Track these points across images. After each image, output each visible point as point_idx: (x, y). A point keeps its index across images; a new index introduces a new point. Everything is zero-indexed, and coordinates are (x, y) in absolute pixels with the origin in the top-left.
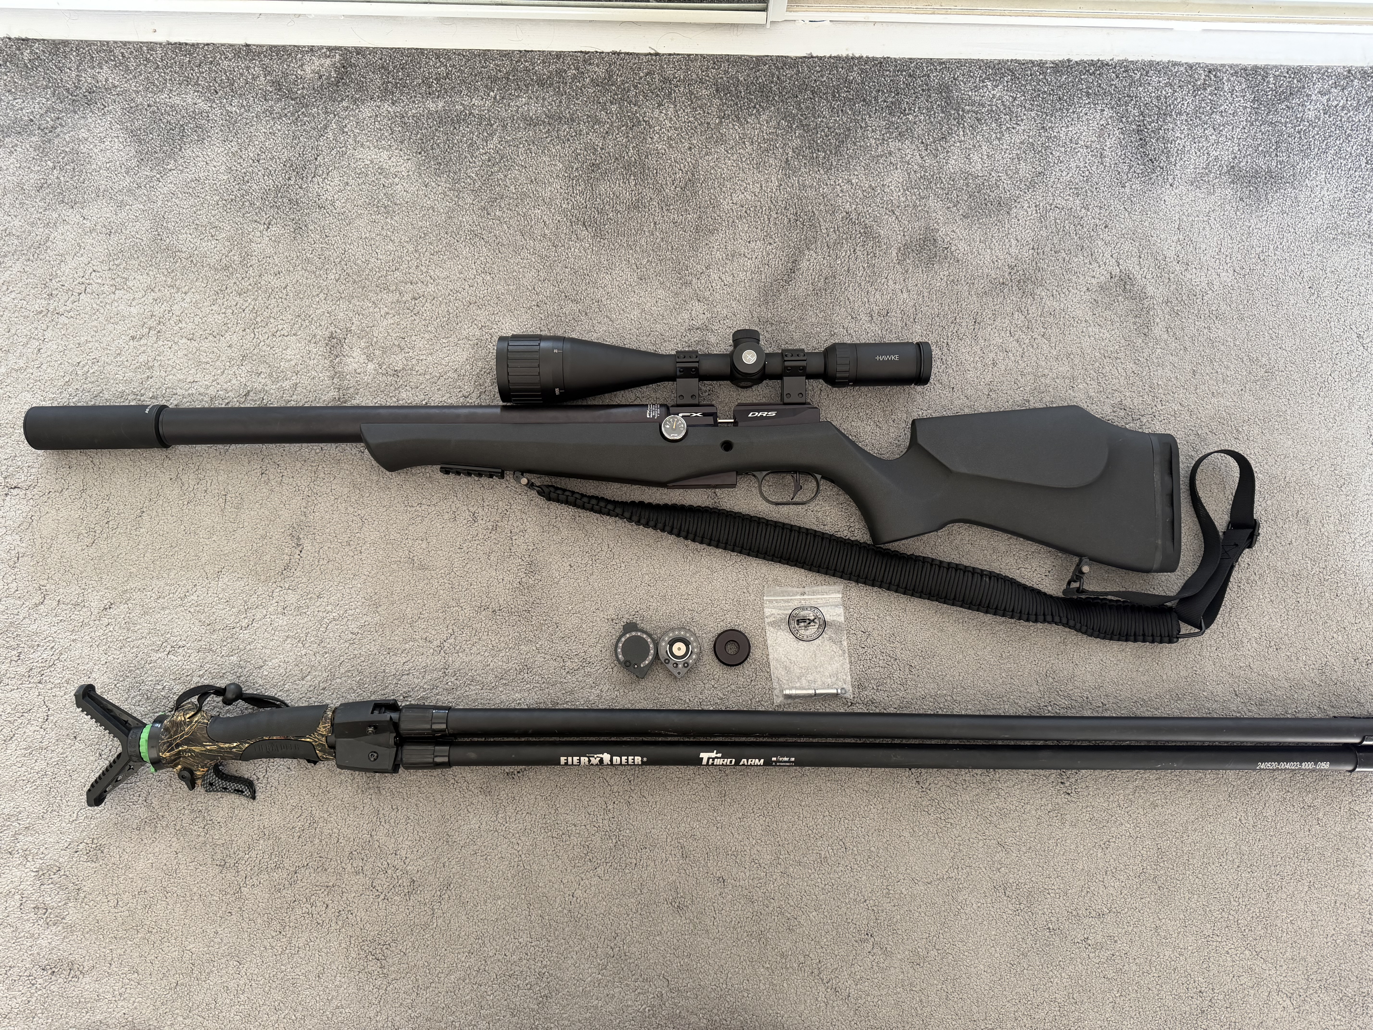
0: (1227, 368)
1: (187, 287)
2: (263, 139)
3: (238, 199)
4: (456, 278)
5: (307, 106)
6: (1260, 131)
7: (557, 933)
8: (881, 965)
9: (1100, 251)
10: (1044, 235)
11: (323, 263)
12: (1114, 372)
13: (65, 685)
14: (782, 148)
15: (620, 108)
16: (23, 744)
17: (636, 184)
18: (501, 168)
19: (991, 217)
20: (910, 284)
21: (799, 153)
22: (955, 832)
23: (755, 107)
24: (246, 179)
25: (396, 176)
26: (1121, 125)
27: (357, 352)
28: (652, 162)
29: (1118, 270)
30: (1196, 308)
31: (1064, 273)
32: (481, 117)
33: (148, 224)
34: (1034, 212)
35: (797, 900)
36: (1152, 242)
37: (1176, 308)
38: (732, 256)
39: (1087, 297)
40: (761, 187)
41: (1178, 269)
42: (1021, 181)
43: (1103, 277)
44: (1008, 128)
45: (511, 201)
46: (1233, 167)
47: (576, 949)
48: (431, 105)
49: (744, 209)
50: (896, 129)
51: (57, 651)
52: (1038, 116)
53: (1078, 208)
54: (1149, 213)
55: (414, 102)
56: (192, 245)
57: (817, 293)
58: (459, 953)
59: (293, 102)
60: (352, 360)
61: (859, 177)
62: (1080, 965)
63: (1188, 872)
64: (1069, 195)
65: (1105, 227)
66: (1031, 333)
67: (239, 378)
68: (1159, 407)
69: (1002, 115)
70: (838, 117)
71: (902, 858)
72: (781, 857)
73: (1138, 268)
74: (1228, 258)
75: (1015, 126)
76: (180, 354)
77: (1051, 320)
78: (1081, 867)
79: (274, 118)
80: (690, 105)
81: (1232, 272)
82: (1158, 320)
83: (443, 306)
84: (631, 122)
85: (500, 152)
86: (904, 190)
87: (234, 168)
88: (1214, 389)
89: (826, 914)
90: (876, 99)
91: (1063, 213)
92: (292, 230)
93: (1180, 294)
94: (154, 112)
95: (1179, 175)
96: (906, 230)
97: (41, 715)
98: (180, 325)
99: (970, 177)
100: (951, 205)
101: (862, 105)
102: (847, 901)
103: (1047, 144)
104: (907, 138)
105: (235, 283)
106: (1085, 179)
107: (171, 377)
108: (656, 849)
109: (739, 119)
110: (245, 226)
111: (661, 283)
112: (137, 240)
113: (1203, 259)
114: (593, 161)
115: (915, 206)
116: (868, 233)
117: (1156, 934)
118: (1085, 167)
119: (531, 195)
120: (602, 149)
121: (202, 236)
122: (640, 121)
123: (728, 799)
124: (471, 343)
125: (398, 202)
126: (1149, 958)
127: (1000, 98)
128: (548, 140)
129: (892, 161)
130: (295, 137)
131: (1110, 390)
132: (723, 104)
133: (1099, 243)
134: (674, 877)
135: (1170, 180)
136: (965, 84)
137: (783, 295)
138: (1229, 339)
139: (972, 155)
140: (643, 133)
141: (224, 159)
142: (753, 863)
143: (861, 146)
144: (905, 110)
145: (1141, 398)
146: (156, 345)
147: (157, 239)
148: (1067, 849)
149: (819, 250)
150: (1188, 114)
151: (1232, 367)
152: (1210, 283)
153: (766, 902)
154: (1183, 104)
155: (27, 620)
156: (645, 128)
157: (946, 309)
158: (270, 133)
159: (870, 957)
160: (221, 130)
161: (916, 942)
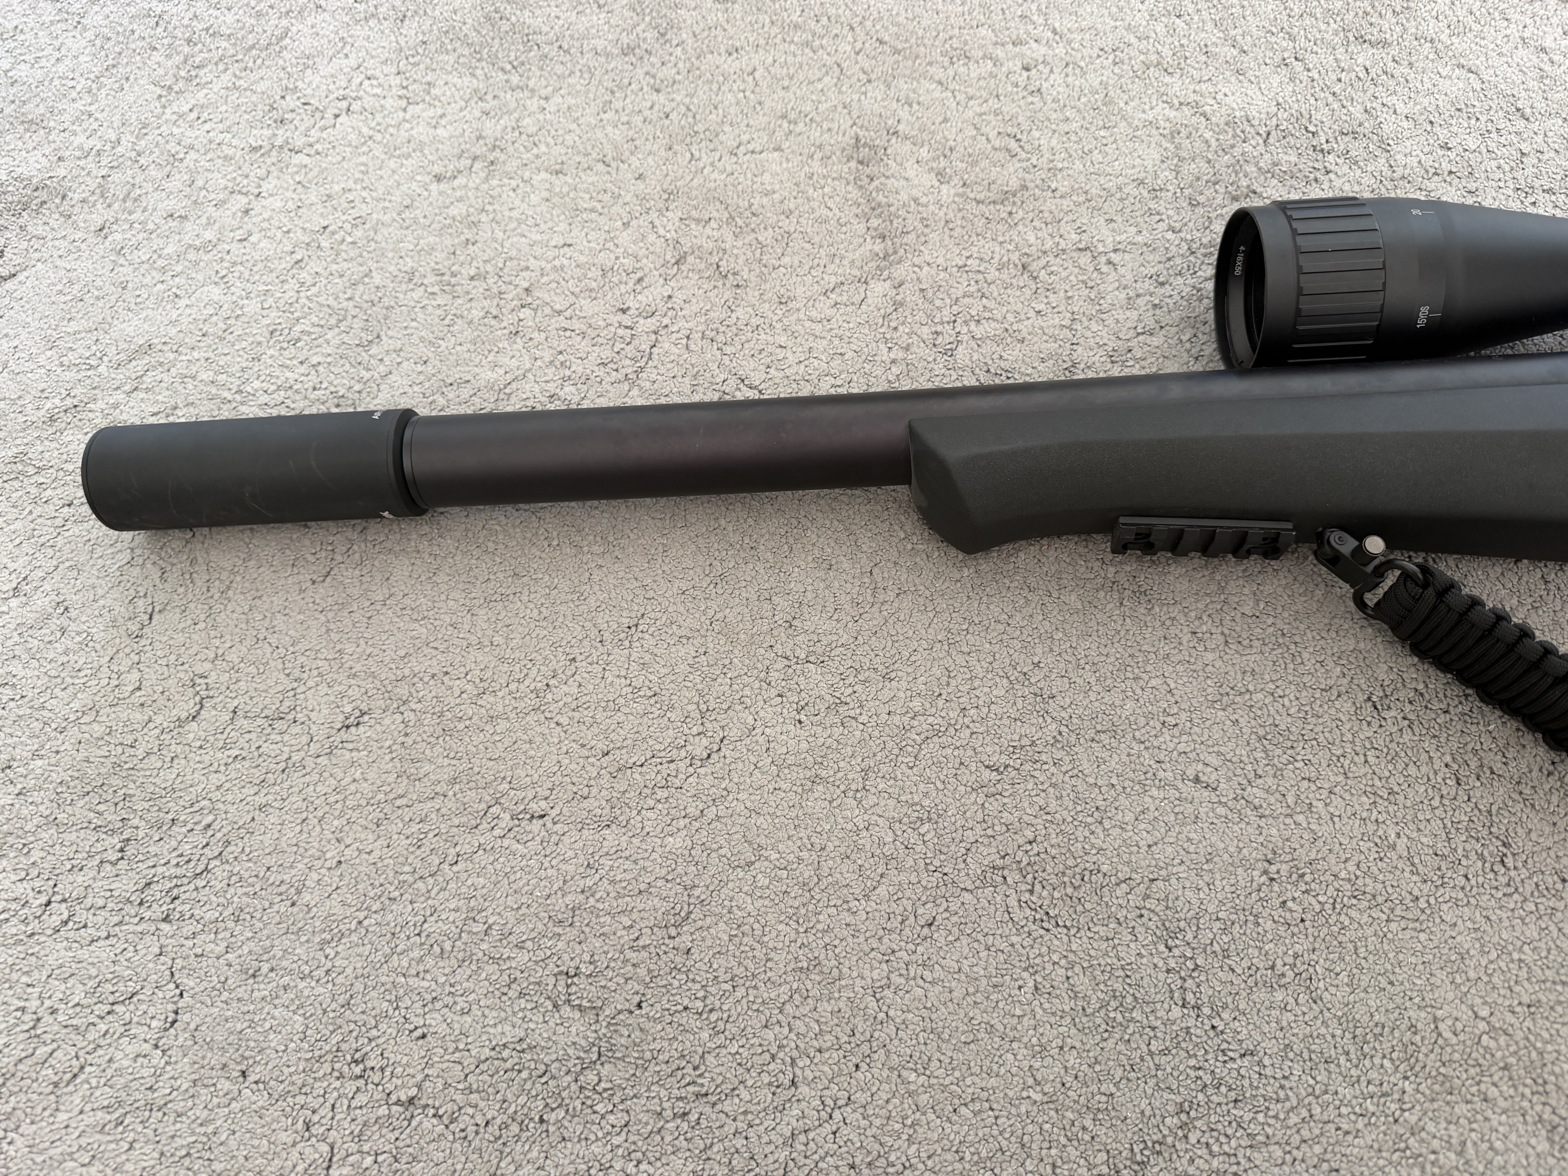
13: (231, 924)
16: (103, 1096)
27: (913, 169)
51: (219, 835)
60: (905, 182)
67: (662, 232)
97: (162, 1009)
98: (536, 150)
107: (514, 239)
155: (153, 758)
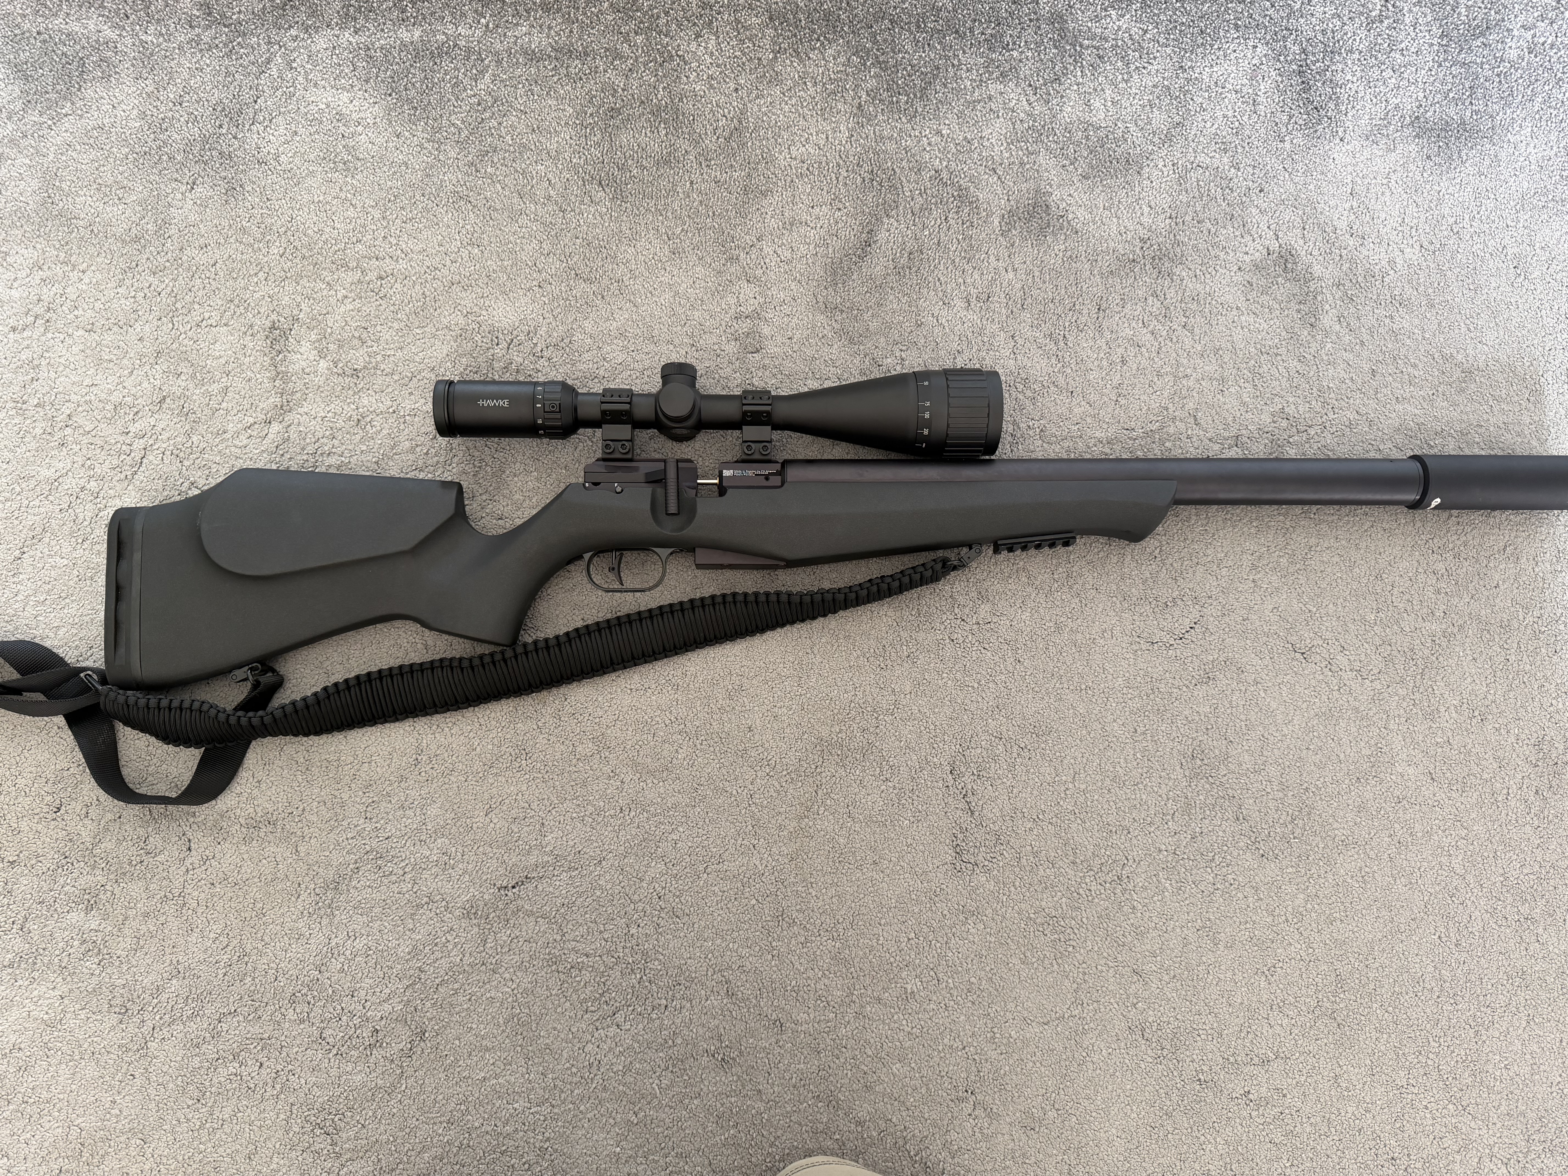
0: (1415, 366)
1: (85, 265)
2: (187, 77)
3: (154, 152)
4: (434, 251)
5: (245, 34)
6: (1451, 73)
7: (563, 1095)
8: (985, 1131)
9: (1254, 220)
10: (1184, 201)
11: (263, 234)
12: (1274, 371)
14: (854, 90)
15: (647, 40)
17: (667, 134)
18: (494, 114)
19: (1117, 178)
20: (1017, 260)
21: (875, 97)
22: (1079, 957)
23: (818, 40)
24: (164, 126)
25: (359, 124)
26: (1279, 65)
27: (305, 347)
28: (687, 106)
29: (1277, 245)
30: (1375, 292)
31: (1210, 248)
32: (469, 51)
33: (35, 184)
34: (1171, 172)
35: (876, 1048)
36: (1319, 210)
37: (1349, 292)
38: (792, 224)
39: (1239, 278)
40: (827, 138)
41: (1351, 243)
42: (1154, 133)
43: (1257, 254)
44: (1137, 68)
45: (507, 155)
46: (1417, 118)
47: (589, 1116)
48: (404, 35)
49: (806, 166)
50: (997, 67)
52: (1175, 53)
53: (1227, 167)
54: (1315, 174)
55: (382, 30)
56: (93, 211)
57: (899, 271)
58: (435, 1123)
59: (227, 30)
60: (299, 356)
61: (951, 126)
62: (1240, 1127)
63: (1375, 1005)
64: (1215, 151)
65: (1260, 191)
66: (1169, 323)
67: (152, 380)
68: (1331, 416)
69: (1130, 52)
70: (924, 52)
71: (1011, 991)
72: (855, 992)
73: (1301, 242)
74: (1414, 230)
75: (1146, 65)
76: (75, 349)
77: (1194, 306)
78: (1239, 1001)
79: (201, 50)
80: (736, 37)
81: (1418, 248)
82: (1327, 307)
83: (417, 287)
84: (661, 54)
85: (492, 93)
86: (1008, 144)
87: (148, 112)
88: (1399, 393)
89: (913, 1065)
90: (971, 30)
91: (1207, 173)
92: (224, 191)
93: (1355, 275)
94: (45, 41)
95: (1351, 127)
96: (1010, 193)
98: (76, 313)
99: (1090, 128)
100: (1068, 163)
101: (954, 38)
102: (941, 1048)
103: (1186, 88)
104: (1011, 80)
105: (148, 259)
106: (1234, 131)
107: (62, 379)
108: (694, 985)
109: (798, 54)
110: (163, 186)
111: (699, 259)
112: (21, 204)
113: (1383, 231)
114: (613, 105)
115: (1022, 164)
116: (963, 197)
117: (1336, 1085)
118: (1234, 116)
119: (533, 147)
120: (623, 90)
121: (106, 199)
122: (672, 56)
123: (787, 919)
124: (453, 334)
125: (361, 156)
126: (1327, 1116)
127: (1128, 30)
128: (555, 79)
129: (993, 107)
130: (228, 74)
131: (1269, 395)
132: (778, 36)
133: (1253, 211)
134: (717, 1022)
135: (1340, 133)
136: (1083, 13)
137: (855, 274)
138: (1416, 331)
139: (1092, 101)
140: (676, 70)
141: (136, 102)
142: (819, 1002)
143: (952, 89)
144: (1008, 45)
145: (1308, 405)
146: (43, 338)
147: (48, 201)
148: (1222, 976)
149: (901, 218)
150: (1361, 52)
151: (1421, 366)
152: (1392, 262)
153: (836, 1052)
154: (1355, 40)
156: (678, 64)
157: (1063, 292)
158: (197, 69)
159: (971, 1120)
160: (133, 65)
161: (1029, 1101)
